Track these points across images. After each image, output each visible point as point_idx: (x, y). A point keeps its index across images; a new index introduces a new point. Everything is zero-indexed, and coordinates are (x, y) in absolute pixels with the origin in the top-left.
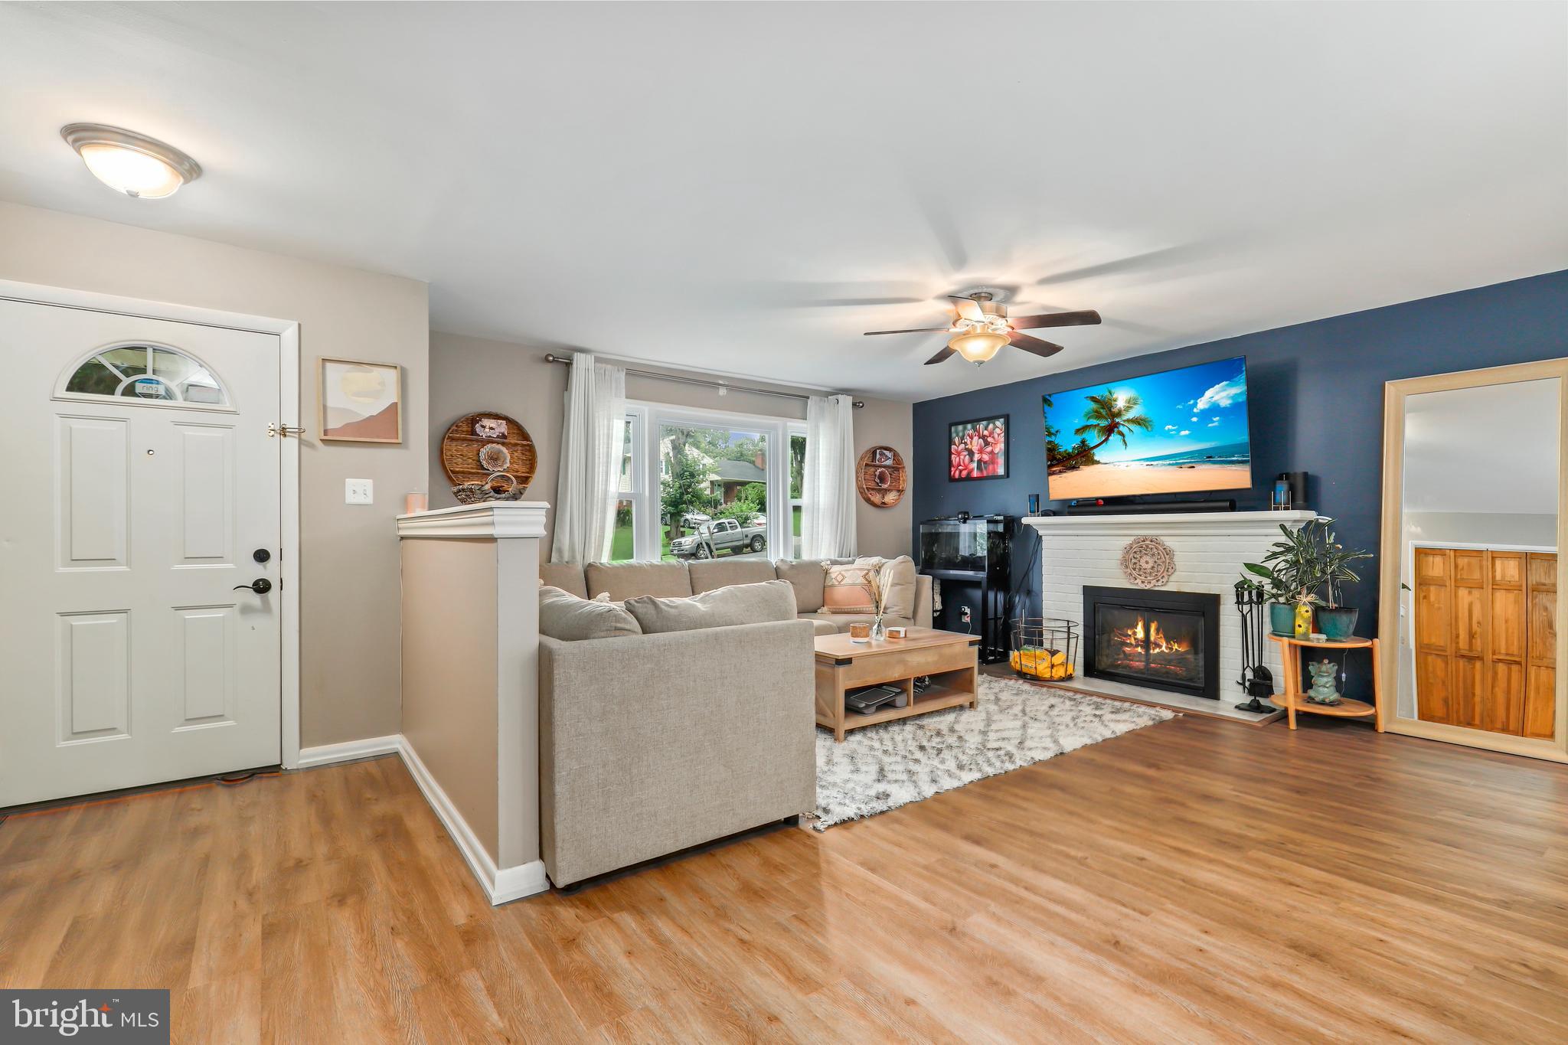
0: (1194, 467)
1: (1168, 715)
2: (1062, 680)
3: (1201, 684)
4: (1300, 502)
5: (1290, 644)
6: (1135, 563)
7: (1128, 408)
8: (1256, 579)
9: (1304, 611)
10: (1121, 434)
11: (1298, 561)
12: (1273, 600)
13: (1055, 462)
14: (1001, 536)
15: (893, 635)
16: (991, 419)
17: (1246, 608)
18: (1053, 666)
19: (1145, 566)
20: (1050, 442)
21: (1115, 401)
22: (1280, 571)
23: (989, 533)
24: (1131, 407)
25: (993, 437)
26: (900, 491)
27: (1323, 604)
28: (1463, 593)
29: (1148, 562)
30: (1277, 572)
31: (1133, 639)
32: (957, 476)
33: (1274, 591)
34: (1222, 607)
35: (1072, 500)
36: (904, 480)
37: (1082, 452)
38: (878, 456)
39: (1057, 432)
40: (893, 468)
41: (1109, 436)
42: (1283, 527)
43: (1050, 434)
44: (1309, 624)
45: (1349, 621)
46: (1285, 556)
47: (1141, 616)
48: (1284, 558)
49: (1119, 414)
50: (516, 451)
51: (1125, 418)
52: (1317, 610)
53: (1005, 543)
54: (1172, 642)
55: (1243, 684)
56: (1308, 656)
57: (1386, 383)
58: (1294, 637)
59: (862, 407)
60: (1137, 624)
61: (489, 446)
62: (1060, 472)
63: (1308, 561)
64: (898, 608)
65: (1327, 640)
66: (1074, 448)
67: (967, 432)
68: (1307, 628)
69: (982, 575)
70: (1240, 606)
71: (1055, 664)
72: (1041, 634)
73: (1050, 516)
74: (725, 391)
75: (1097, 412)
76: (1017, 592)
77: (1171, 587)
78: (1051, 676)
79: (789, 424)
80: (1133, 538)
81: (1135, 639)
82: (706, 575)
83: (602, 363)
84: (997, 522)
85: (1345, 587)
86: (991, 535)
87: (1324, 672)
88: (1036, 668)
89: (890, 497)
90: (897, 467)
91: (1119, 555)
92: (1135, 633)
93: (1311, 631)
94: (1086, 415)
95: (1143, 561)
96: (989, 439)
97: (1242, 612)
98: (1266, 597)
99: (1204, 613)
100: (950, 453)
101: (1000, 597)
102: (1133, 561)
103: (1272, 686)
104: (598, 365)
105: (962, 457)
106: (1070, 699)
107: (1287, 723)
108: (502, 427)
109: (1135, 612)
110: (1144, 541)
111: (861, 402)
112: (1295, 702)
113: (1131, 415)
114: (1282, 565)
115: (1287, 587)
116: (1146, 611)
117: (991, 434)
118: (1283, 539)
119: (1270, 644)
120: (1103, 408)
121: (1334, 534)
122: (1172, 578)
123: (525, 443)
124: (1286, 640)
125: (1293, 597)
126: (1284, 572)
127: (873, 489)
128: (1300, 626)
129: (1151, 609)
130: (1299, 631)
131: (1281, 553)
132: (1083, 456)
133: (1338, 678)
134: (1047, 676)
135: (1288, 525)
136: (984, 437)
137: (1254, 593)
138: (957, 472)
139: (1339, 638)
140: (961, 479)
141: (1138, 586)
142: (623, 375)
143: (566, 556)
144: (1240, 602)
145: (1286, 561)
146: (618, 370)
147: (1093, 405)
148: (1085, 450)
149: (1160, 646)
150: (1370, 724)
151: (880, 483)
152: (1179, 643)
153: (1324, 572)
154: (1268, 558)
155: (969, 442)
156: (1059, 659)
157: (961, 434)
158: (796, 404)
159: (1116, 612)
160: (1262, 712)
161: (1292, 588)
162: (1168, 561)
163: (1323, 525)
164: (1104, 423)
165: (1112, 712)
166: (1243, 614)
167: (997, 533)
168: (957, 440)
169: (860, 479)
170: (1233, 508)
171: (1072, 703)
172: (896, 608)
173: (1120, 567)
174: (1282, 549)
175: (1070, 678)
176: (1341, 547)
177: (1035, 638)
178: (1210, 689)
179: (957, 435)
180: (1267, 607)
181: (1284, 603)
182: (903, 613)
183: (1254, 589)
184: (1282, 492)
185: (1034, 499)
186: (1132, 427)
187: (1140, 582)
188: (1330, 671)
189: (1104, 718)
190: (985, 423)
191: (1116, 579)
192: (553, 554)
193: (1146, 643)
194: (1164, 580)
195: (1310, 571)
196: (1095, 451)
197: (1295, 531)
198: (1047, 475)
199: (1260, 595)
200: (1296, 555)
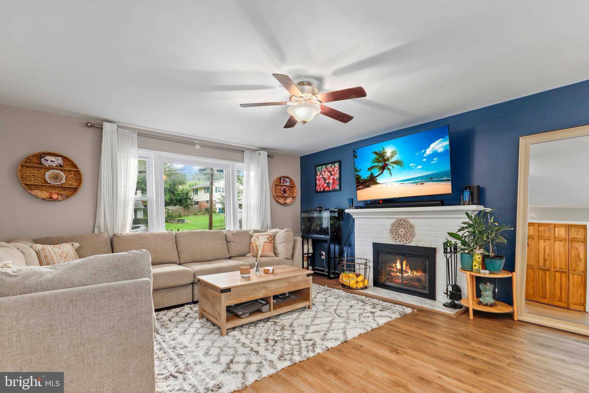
0: (423, 184)
1: (409, 311)
2: (362, 289)
3: (427, 292)
4: (476, 201)
5: (470, 275)
6: (396, 232)
7: (392, 156)
8: (453, 241)
9: (478, 258)
10: (389, 169)
11: (475, 232)
12: (462, 252)
13: (360, 184)
14: (337, 219)
15: (266, 272)
16: (333, 163)
17: (449, 255)
18: (357, 282)
19: (401, 233)
20: (357, 175)
21: (386, 153)
22: (465, 237)
23: (331, 217)
24: (393, 156)
25: (334, 172)
26: (294, 198)
27: (487, 254)
28: (541, 242)
29: (402, 232)
30: (464, 237)
31: (395, 269)
32: (319, 190)
33: (463, 247)
34: (437, 254)
35: (367, 201)
36: (295, 193)
37: (371, 179)
38: (282, 181)
39: (360, 170)
40: (290, 186)
41: (383, 170)
42: (467, 214)
43: (357, 171)
44: (480, 264)
45: (501, 263)
46: (468, 229)
47: (399, 258)
48: (467, 230)
49: (388, 160)
50: (71, 174)
51: (391, 161)
52: (485, 257)
53: (339, 222)
54: (413, 271)
55: (447, 294)
56: (479, 280)
57: (520, 138)
58: (472, 271)
59: (273, 156)
60: (397, 262)
61: (52, 171)
62: (362, 188)
63: (480, 232)
64: (284, 254)
65: (490, 273)
66: (368, 177)
67: (323, 169)
68: (479, 267)
69: (328, 237)
70: (446, 254)
71: (358, 281)
72: (354, 266)
73: (359, 209)
74: (199, 147)
75: (377, 159)
76: (345, 245)
77: (413, 244)
78: (357, 287)
79: (235, 164)
80: (395, 220)
81: (396, 269)
82: (184, 239)
83: (122, 129)
84: (334, 212)
85: (498, 246)
86: (332, 218)
87: (487, 289)
88: (349, 283)
89: (289, 201)
90: (292, 186)
91: (389, 228)
92: (396, 266)
93: (481, 268)
94: (372, 161)
95: (400, 231)
96: (333, 173)
97: (446, 257)
98: (458, 250)
99: (428, 257)
100: (316, 180)
101: (337, 247)
102: (396, 231)
103: (461, 295)
104: (119, 129)
105: (321, 181)
106: (362, 301)
107: (469, 315)
108: (60, 161)
109: (396, 256)
110: (400, 221)
111: (272, 155)
112: (473, 304)
113: (393, 160)
114: (467, 234)
115: (469, 245)
116: (402, 255)
117: (333, 170)
118: (467, 220)
119: (460, 273)
120: (380, 157)
121: (493, 217)
122: (414, 239)
123: (74, 169)
124: (468, 273)
125: (472, 250)
126: (467, 237)
127: (280, 196)
128: (475, 266)
129: (403, 255)
130: (475, 268)
131: (466, 228)
132: (372, 181)
133: (494, 292)
134: (355, 287)
135: (469, 213)
136: (330, 172)
137: (452, 248)
138: (319, 188)
139: (495, 272)
140: (321, 192)
141: (398, 243)
142: (135, 136)
143: (102, 230)
144: (445, 252)
145: (469, 232)
146: (133, 133)
147: (375, 156)
148: (373, 178)
149: (408, 273)
150: (510, 316)
151: (284, 193)
152: (417, 271)
153: (488, 238)
154: (460, 230)
155: (324, 174)
156: (361, 278)
157: (320, 171)
158: (238, 155)
159: (387, 256)
160: (456, 308)
161: (472, 246)
162: (411, 231)
163: (488, 213)
164: (381, 164)
165: (381, 310)
166: (447, 258)
167: (334, 217)
168: (318, 173)
169: (273, 191)
170: (442, 204)
171: (362, 304)
172: (283, 254)
173: (389, 234)
174: (466, 225)
175: (366, 288)
176: (497, 224)
177: (351, 268)
178: (431, 295)
179: (319, 171)
180: (459, 255)
181: (467, 253)
182: (286, 256)
183: (453, 246)
184: (467, 195)
185: (350, 201)
186: (394, 166)
187: (398, 241)
188: (490, 288)
189: (376, 314)
190: (330, 165)
191: (387, 240)
192: (96, 229)
193: (401, 271)
194: (410, 240)
195: (481, 237)
196: (377, 178)
197: (473, 216)
198: (356, 190)
199: (456, 248)
200: (474, 228)
